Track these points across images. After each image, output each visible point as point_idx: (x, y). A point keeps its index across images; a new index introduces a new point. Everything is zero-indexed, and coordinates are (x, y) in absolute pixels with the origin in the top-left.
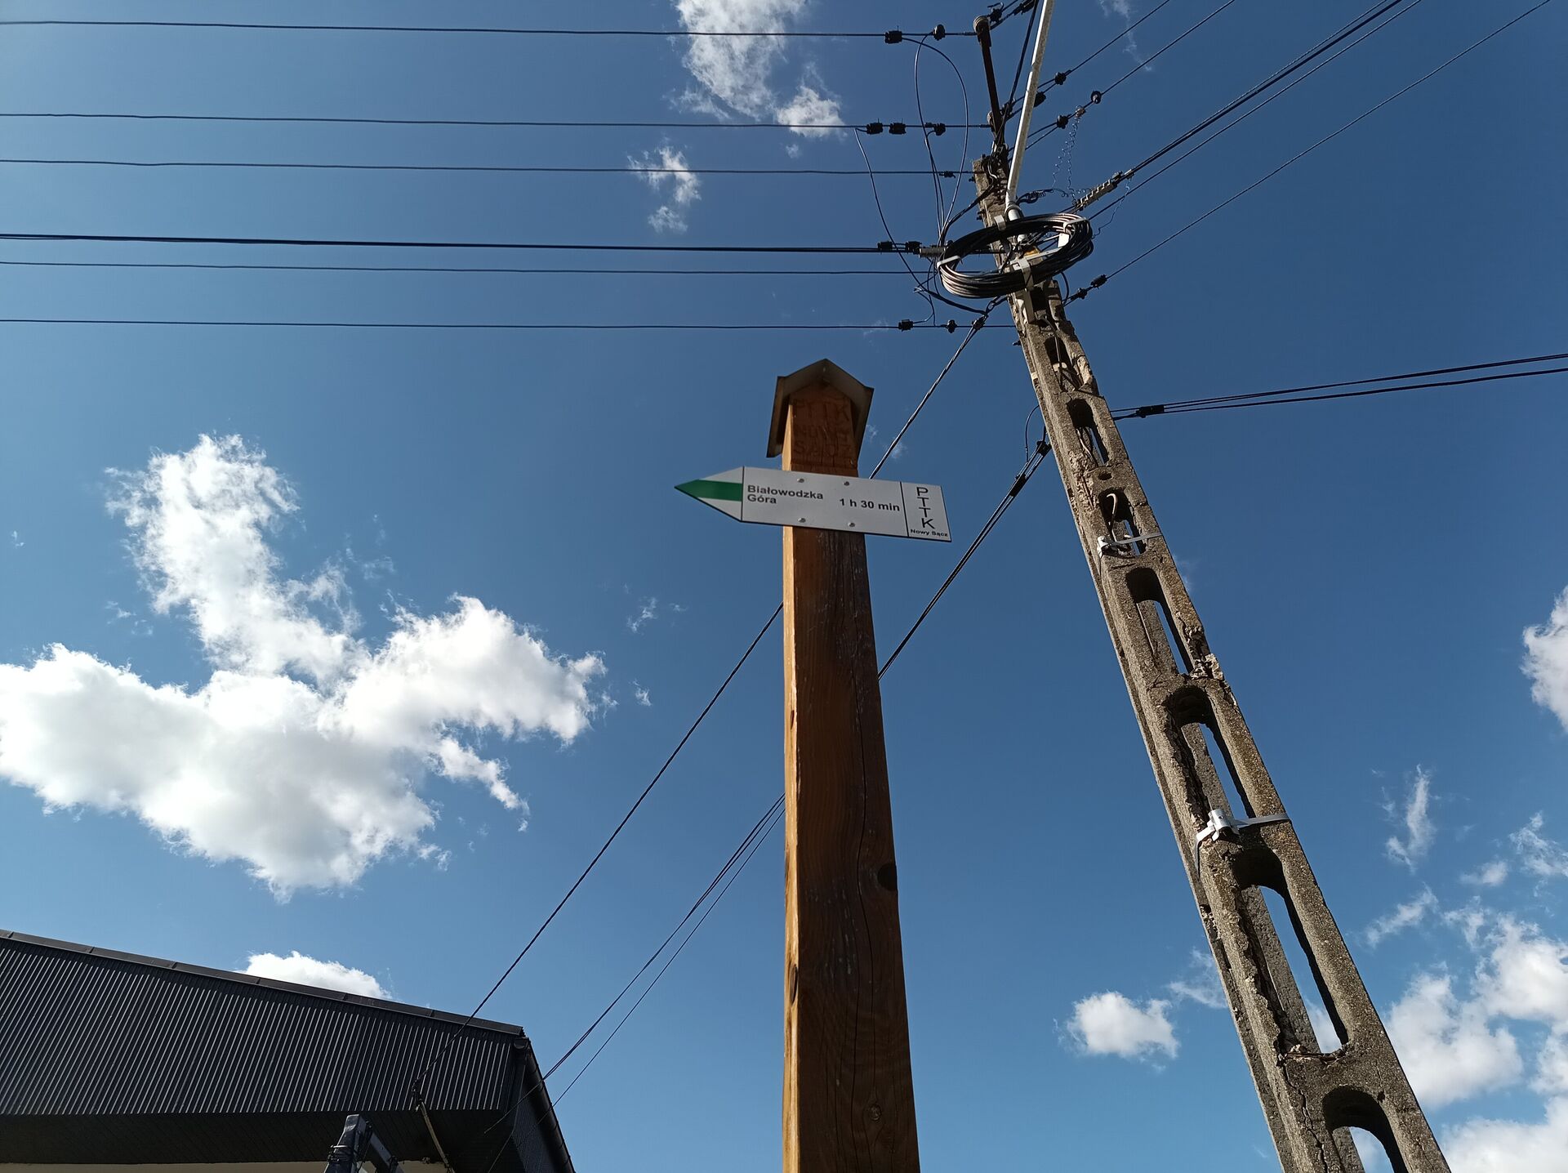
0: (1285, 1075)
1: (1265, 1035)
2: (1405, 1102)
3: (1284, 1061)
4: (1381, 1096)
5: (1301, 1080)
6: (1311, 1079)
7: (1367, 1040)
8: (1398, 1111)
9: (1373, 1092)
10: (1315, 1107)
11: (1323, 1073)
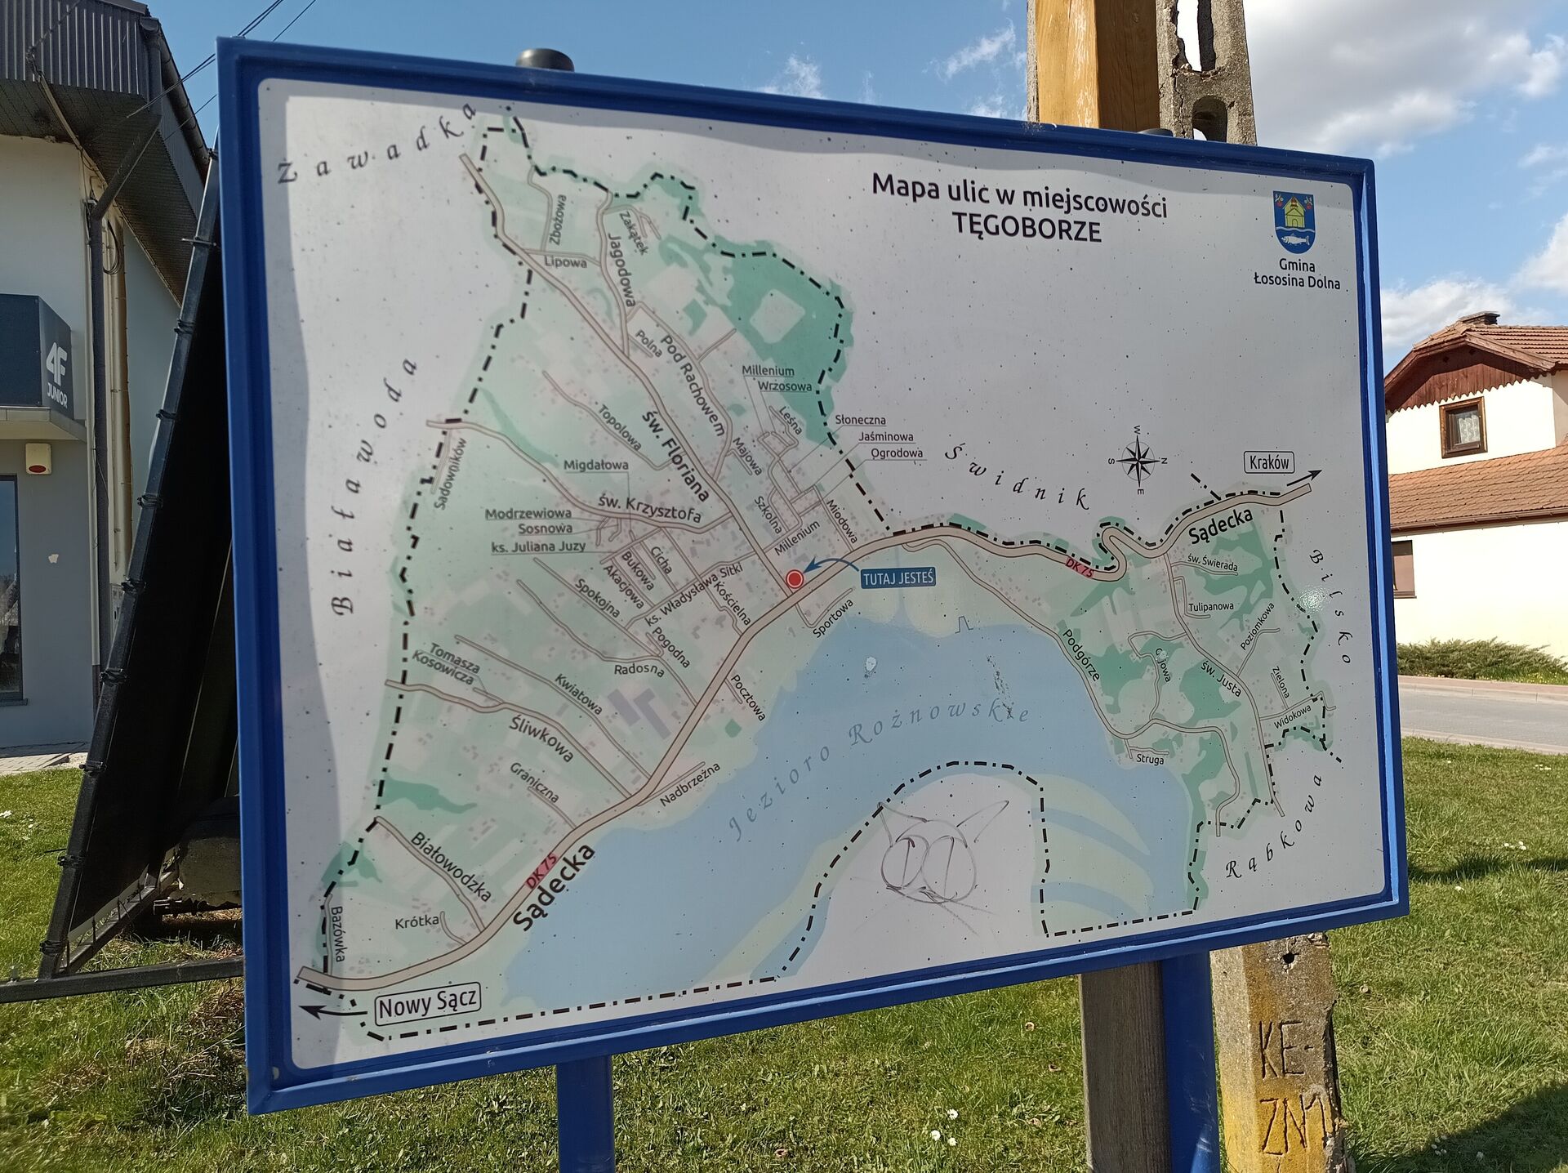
0: (1175, 84)
1: (1168, 54)
2: (1246, 110)
3: (1176, 74)
4: (1232, 104)
5: (1183, 88)
6: (1191, 88)
7: (1235, 65)
8: (1240, 115)
9: (1227, 102)
10: (1188, 108)
11: (1199, 85)
